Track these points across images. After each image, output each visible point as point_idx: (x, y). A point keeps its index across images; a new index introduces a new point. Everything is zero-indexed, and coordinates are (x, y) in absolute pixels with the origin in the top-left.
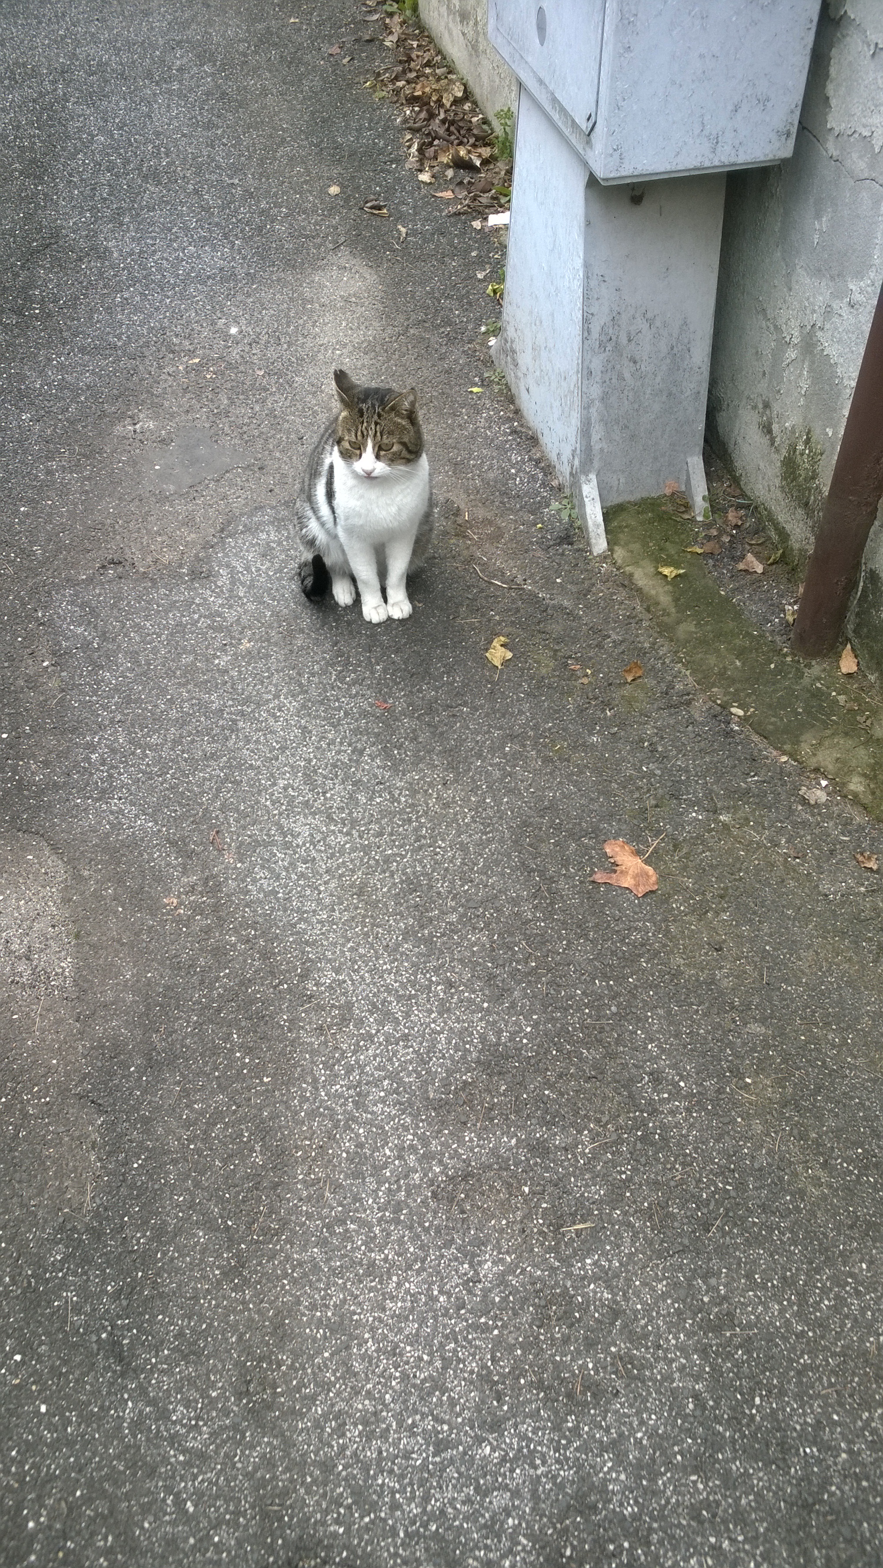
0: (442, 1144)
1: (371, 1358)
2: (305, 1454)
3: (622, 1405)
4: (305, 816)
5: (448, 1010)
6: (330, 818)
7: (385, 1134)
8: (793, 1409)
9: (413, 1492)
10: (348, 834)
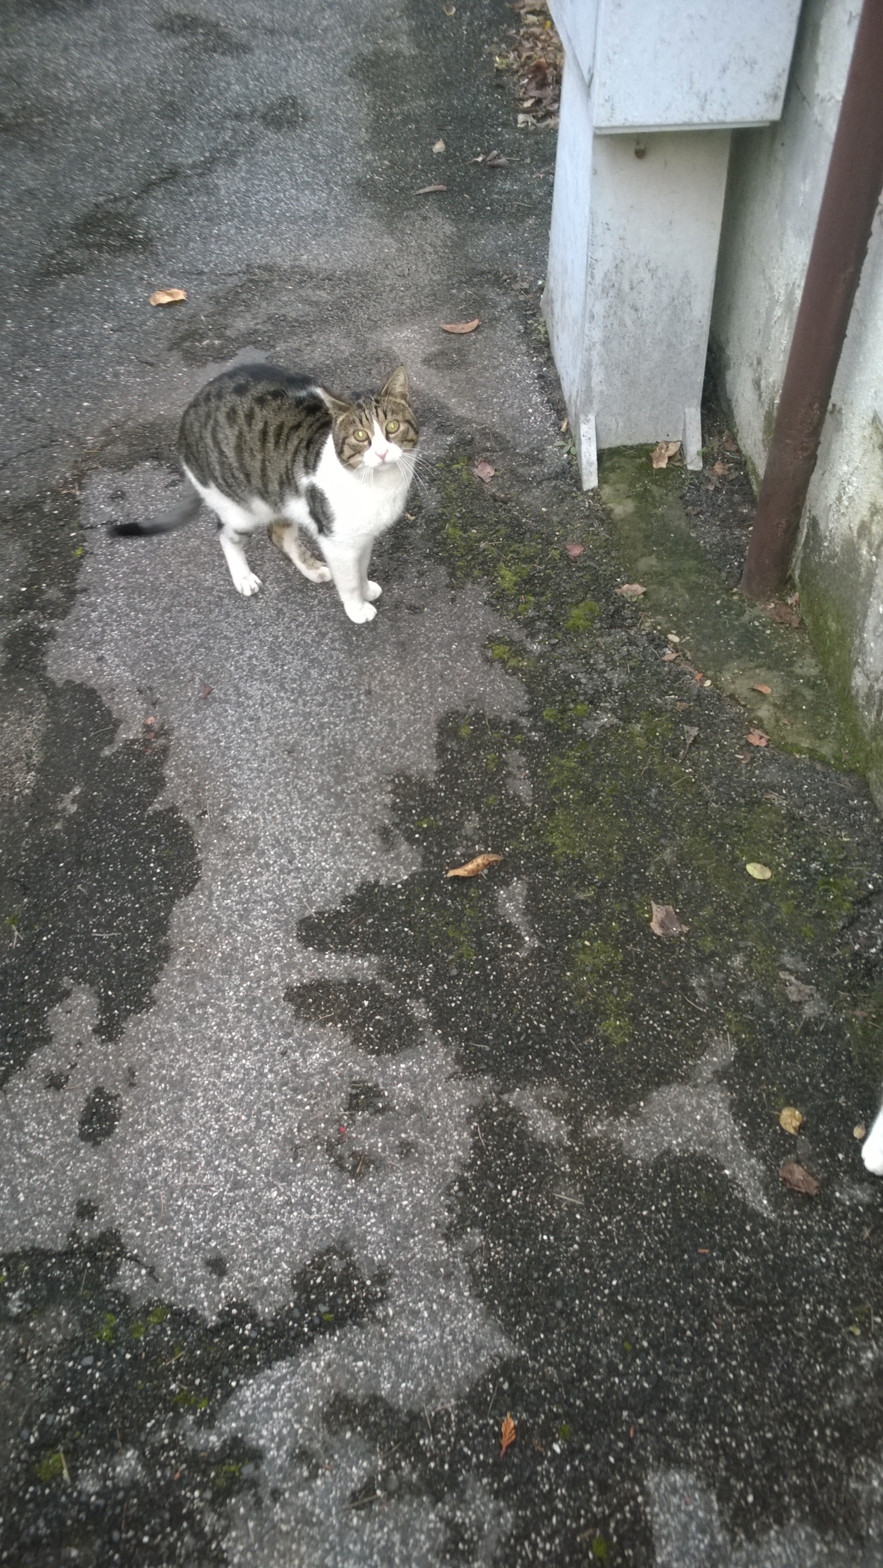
0: (304, 958)
1: (198, 1111)
2: (123, 1175)
3: (398, 1178)
4: (261, 683)
5: (341, 853)
6: (282, 686)
7: (259, 942)
8: (543, 1204)
9: (204, 1215)
10: (295, 701)
